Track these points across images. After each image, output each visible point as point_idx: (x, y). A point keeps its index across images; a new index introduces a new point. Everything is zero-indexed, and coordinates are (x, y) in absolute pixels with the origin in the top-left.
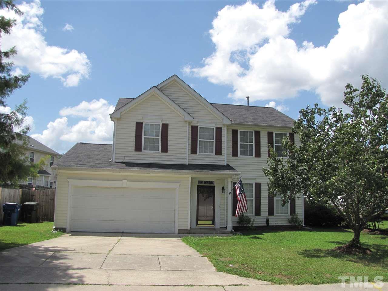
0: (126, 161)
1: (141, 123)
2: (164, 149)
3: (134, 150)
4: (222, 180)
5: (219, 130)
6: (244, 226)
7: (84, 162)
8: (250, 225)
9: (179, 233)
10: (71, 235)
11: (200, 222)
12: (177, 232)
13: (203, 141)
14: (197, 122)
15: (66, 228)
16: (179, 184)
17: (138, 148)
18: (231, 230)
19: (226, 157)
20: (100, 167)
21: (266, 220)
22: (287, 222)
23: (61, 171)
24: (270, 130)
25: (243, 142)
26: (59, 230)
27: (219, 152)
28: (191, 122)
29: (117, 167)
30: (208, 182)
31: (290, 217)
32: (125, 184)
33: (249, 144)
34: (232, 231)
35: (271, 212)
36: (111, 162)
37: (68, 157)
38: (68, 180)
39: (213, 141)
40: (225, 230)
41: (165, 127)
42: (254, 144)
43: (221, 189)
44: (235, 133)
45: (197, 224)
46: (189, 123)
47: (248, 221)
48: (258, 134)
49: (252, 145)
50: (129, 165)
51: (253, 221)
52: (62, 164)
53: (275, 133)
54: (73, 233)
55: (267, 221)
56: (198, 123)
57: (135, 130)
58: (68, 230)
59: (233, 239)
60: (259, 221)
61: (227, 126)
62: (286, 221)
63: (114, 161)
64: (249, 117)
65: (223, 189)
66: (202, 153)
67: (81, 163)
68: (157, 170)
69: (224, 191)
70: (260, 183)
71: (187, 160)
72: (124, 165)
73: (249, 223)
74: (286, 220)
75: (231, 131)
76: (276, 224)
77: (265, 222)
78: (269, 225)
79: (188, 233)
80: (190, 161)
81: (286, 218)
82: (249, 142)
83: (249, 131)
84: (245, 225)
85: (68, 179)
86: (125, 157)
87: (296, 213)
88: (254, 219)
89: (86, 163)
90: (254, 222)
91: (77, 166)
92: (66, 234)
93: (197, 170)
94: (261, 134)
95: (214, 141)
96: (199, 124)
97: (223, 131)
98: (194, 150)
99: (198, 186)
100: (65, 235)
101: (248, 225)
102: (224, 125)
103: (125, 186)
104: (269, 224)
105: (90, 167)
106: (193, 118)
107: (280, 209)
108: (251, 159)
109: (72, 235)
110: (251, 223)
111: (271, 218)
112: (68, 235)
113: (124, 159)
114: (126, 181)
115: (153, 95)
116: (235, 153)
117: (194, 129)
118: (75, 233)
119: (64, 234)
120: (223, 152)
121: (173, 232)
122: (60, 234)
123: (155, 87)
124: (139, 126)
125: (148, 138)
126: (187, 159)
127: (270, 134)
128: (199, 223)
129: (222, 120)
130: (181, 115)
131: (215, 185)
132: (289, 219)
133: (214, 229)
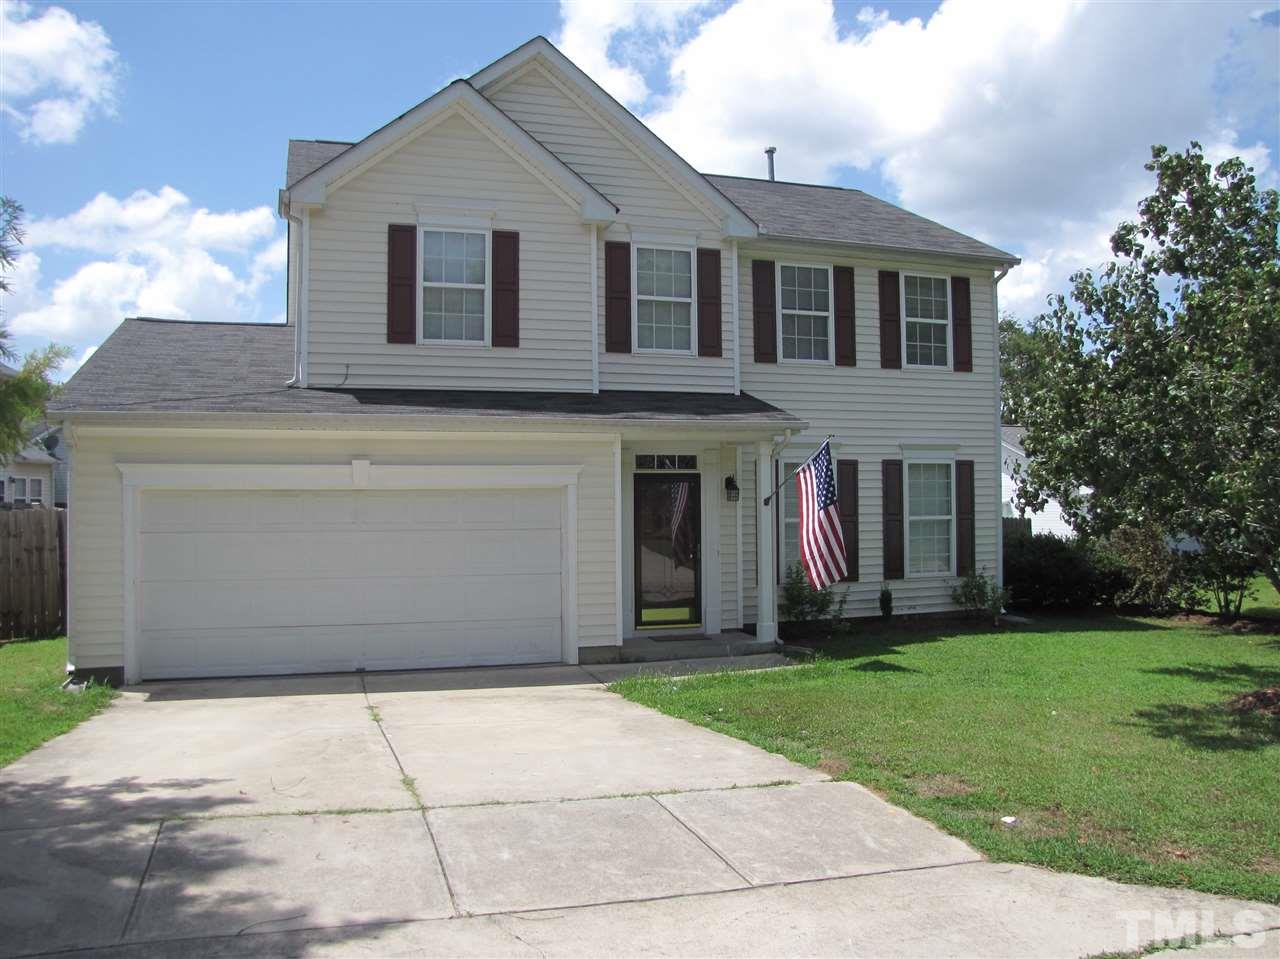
0: (352, 383)
1: (410, 231)
2: (506, 333)
3: (385, 336)
4: (727, 449)
5: (709, 261)
6: (806, 622)
7: (178, 390)
8: (829, 617)
9: (581, 663)
10: (150, 699)
11: (648, 615)
12: (573, 658)
13: (652, 301)
14: (628, 226)
15: (123, 668)
16: (577, 469)
17: (401, 329)
18: (773, 640)
19: (737, 366)
20: (255, 409)
21: (879, 595)
22: (949, 600)
23: (83, 430)
24: (890, 266)
25: (795, 309)
26: (92, 678)
27: (711, 345)
28: (607, 227)
29: (329, 408)
30: (672, 459)
31: (959, 582)
32: (361, 475)
33: (815, 317)
34: (776, 642)
35: (894, 567)
36: (290, 387)
37: (103, 373)
38: (117, 468)
39: (690, 304)
40: (753, 642)
41: (506, 245)
42: (831, 314)
43: (724, 486)
44: (762, 272)
45: (638, 621)
46: (599, 229)
47: (822, 601)
48: (845, 276)
49: (826, 318)
50: (370, 397)
51: (842, 602)
52: (85, 399)
53: (906, 277)
54: (155, 687)
55: (886, 599)
56: (630, 233)
57: (384, 258)
58: (130, 674)
59: (804, 674)
60: (859, 600)
61: (740, 248)
62: (947, 595)
63: (306, 386)
64: (800, 217)
65: (730, 484)
66: (650, 350)
67: (169, 395)
68: (488, 414)
69: (733, 493)
70: (857, 461)
71: (596, 377)
72: (351, 397)
73: (822, 609)
74: (945, 593)
75: (750, 265)
76: (910, 607)
77: (878, 605)
78: (893, 613)
79: (617, 657)
80: (606, 378)
81: (945, 584)
82: (816, 310)
83: (813, 267)
84: (809, 618)
85: (118, 462)
86: (348, 366)
87: (978, 565)
88: (845, 595)
89: (191, 396)
90: (845, 606)
91: (155, 408)
92: (126, 694)
93: (644, 414)
94: (857, 279)
95: (694, 300)
96: (635, 237)
97: (724, 263)
98: (617, 339)
99: (635, 475)
100: (127, 698)
101: (822, 617)
102: (729, 241)
103: (361, 483)
104: (891, 609)
105: (213, 409)
106: (618, 210)
107: (922, 555)
108: (822, 372)
109: (154, 697)
110: (834, 607)
111: (894, 585)
112: (138, 697)
113: (347, 376)
114: (368, 462)
115: (454, 117)
116: (764, 352)
117: (617, 256)
118: (167, 685)
119: (117, 692)
120: (724, 345)
121: (558, 659)
122: (103, 695)
123: (467, 82)
124: (401, 240)
125: (440, 290)
126: (596, 371)
127: (888, 280)
128: (645, 618)
129: (719, 224)
130: (569, 201)
131: (700, 469)
132: (955, 590)
133: (703, 637)
